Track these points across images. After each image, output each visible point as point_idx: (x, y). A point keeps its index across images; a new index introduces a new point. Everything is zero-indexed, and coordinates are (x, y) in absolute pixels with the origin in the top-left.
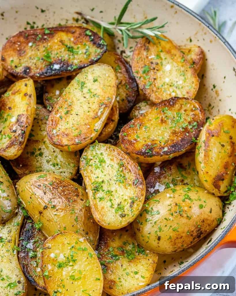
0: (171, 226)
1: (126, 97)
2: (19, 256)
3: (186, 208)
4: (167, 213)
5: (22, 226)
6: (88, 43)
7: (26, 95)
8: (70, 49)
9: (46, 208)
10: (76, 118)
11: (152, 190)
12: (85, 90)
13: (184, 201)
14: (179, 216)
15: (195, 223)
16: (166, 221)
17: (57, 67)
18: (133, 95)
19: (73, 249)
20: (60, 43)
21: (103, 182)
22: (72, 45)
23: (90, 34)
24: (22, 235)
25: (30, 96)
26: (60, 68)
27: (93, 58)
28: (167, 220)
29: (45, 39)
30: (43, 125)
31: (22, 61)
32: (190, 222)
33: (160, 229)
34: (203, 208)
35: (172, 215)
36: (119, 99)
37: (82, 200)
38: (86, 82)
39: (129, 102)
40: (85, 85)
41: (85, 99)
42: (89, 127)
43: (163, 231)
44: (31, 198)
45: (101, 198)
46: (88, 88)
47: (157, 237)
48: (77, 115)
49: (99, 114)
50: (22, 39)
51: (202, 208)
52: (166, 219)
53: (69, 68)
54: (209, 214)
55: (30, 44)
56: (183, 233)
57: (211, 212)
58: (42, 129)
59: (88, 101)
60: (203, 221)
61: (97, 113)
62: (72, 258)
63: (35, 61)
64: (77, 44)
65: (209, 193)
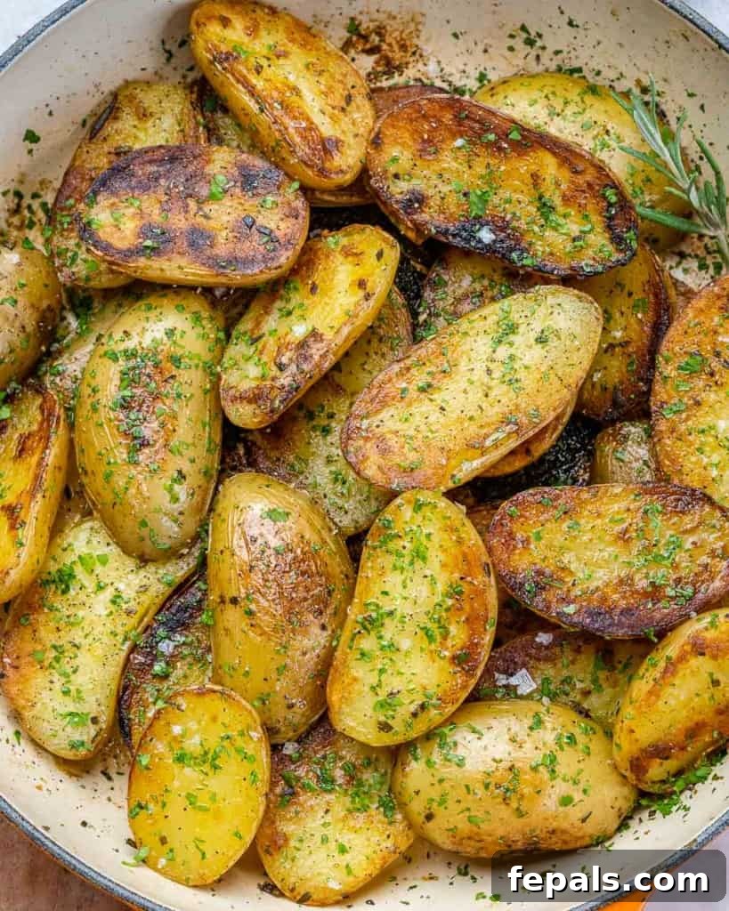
0: (468, 809)
1: (615, 388)
2: (131, 656)
3: (526, 791)
4: (479, 777)
5: (181, 588)
6: (594, 218)
7: (362, 284)
8: (545, 208)
9: (234, 601)
10: (435, 416)
11: (502, 680)
12: (503, 353)
13: (535, 769)
14: (500, 800)
15: (527, 830)
16: (465, 791)
17: (486, 236)
18: (632, 396)
19: (226, 743)
20: (529, 180)
21: (391, 613)
22: (557, 201)
23: (614, 199)
24: (168, 610)
25: (367, 297)
26: (494, 241)
27: (587, 263)
28: (469, 792)
29: (500, 149)
30: (374, 357)
31: (417, 171)
32: (518, 823)
33: (442, 802)
34: (570, 807)
35: (487, 786)
36: (600, 379)
37: (323, 627)
38: (522, 329)
39: (615, 404)
40: (512, 337)
41: (486, 379)
42: (444, 462)
43: (446, 808)
44: (222, 552)
45: (363, 654)
46: (512, 351)
47: (428, 811)
48: (442, 409)
49: (488, 443)
50: (448, 117)
51: (566, 805)
52: (467, 787)
53: (514, 255)
54: (578, 823)
55: (460, 142)
56: (490, 835)
57: (584, 820)
58: (366, 367)
59: (489, 388)
60: (553, 832)
61: (486, 436)
62: (214, 759)
63: (445, 189)
64: (569, 206)
65: (615, 767)
